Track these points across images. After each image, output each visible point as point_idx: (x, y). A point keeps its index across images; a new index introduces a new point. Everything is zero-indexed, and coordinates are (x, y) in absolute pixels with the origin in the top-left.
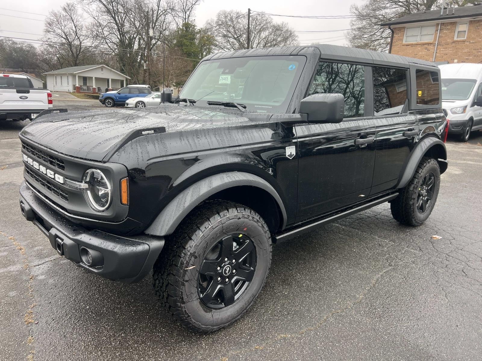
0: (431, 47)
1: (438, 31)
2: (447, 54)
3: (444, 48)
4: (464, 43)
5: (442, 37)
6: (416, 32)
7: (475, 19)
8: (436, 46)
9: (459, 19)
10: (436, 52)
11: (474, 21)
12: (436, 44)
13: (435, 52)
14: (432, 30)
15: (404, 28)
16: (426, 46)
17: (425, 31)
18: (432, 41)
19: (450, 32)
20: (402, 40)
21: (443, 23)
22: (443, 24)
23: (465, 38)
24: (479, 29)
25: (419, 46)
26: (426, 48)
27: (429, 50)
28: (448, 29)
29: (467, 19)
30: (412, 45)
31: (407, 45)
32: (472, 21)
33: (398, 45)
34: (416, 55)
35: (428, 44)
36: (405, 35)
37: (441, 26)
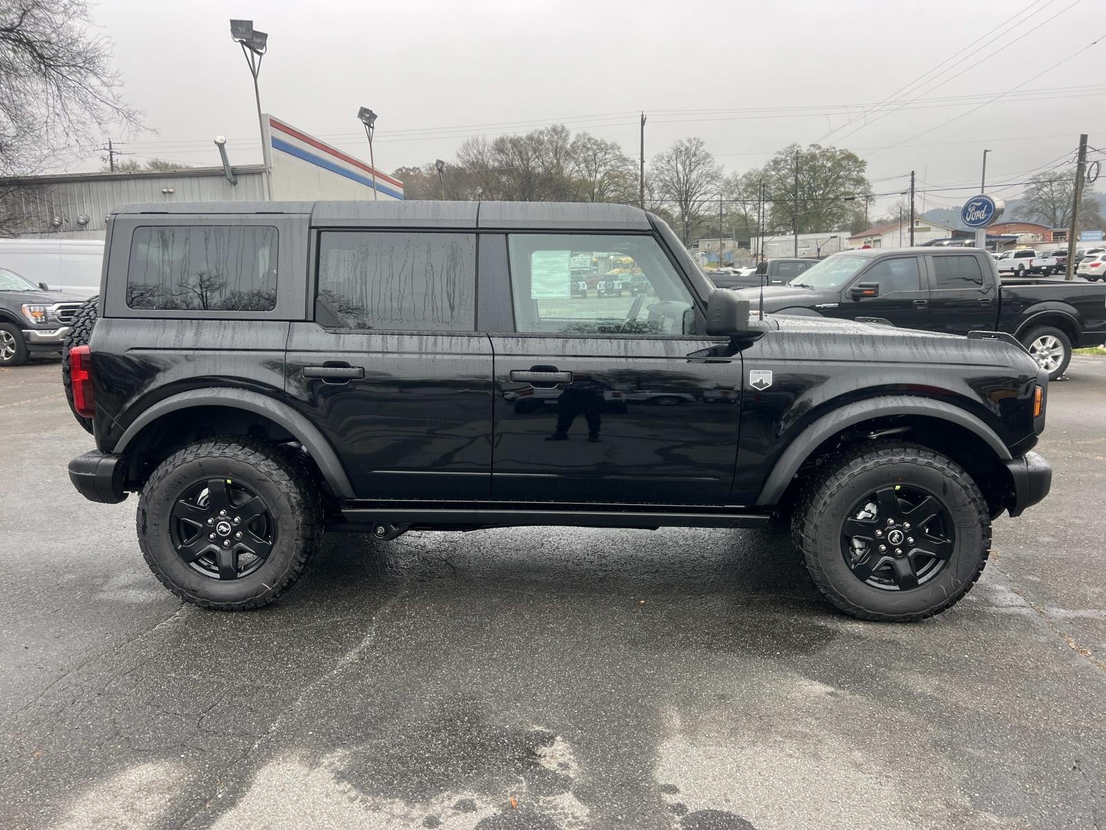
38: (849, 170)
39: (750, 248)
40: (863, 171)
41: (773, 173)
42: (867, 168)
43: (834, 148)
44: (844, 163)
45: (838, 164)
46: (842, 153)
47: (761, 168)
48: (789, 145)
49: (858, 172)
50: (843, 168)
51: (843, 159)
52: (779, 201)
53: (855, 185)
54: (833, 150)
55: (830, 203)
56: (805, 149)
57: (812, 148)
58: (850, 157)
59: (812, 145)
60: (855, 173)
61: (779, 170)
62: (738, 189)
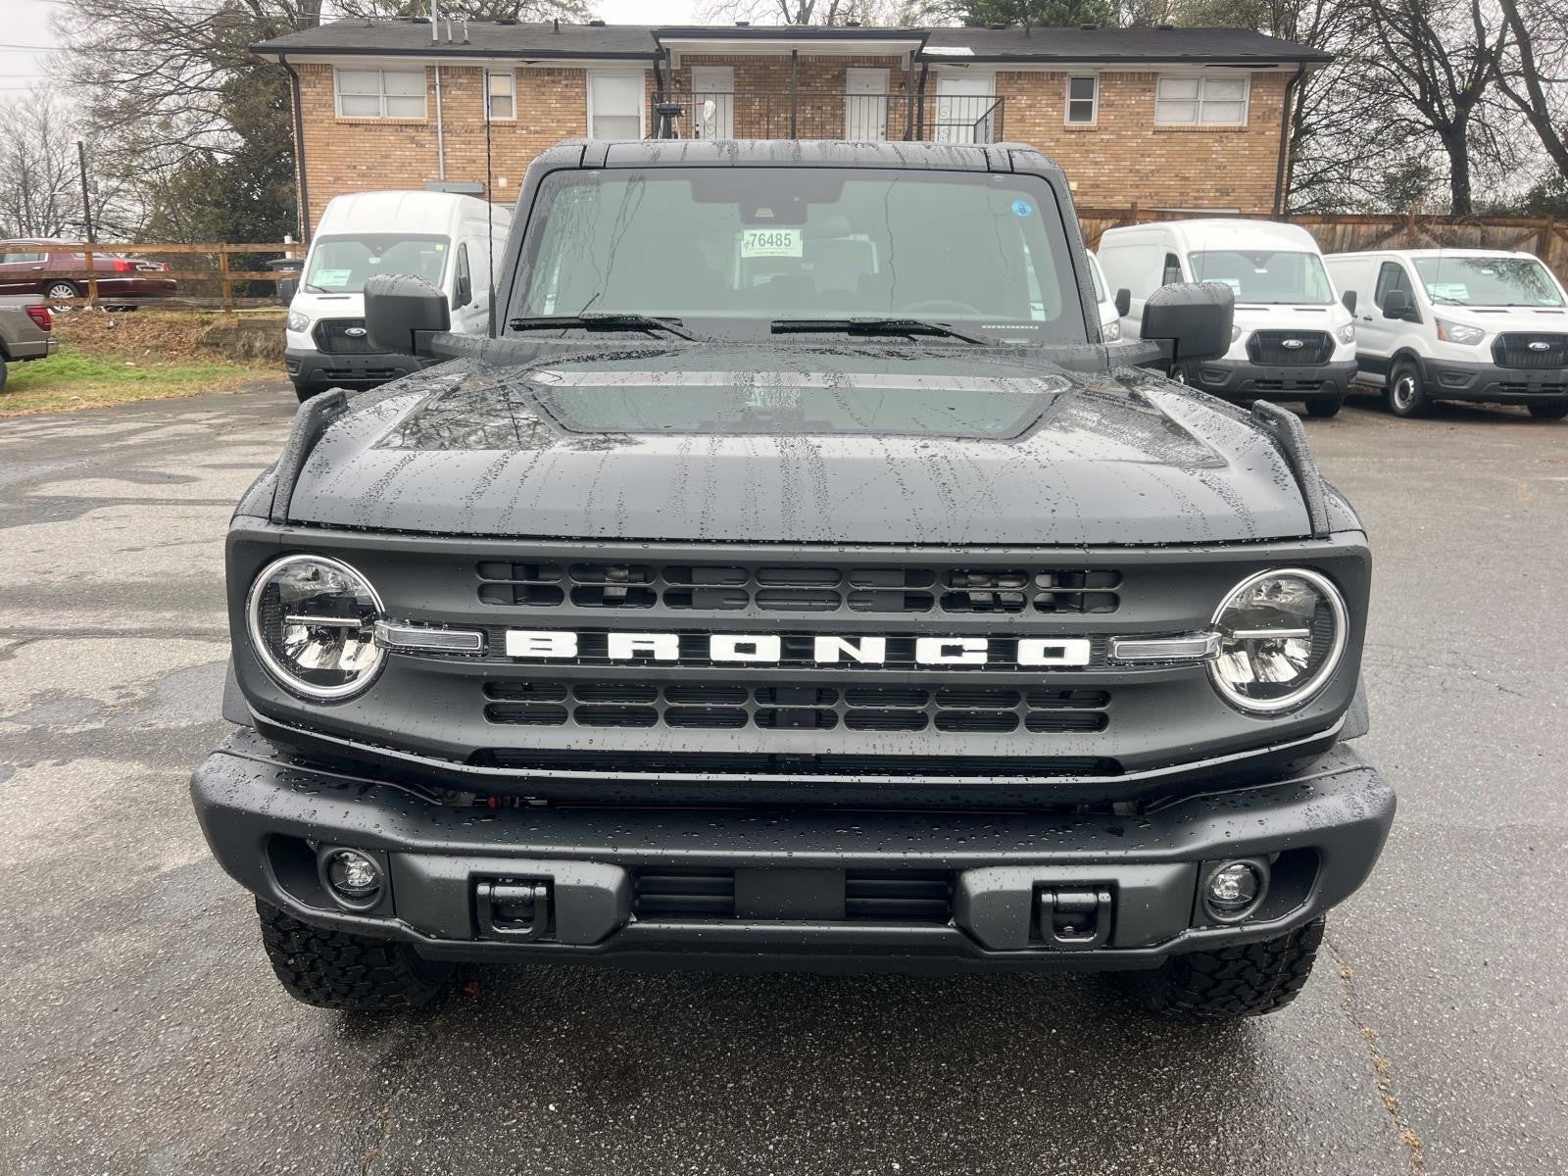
0: (424, 136)
1: (435, 89)
2: (474, 162)
3: (463, 143)
4: (514, 132)
5: (450, 108)
6: (368, 84)
7: (531, 66)
8: (440, 134)
9: (491, 59)
10: (444, 154)
11: (529, 70)
12: (440, 127)
13: (441, 154)
14: (417, 85)
15: (328, 67)
16: (411, 132)
17: (400, 85)
18: (424, 119)
19: (469, 97)
20: (331, 106)
21: (446, 68)
22: (444, 70)
23: (514, 118)
24: (543, 94)
25: (385, 129)
26: (412, 140)
27: (423, 146)
28: (460, 87)
29: (512, 63)
30: (367, 126)
31: (351, 125)
32: (522, 68)
33: (322, 121)
34: (386, 157)
35: (416, 126)
36: (336, 90)
37: (440, 74)
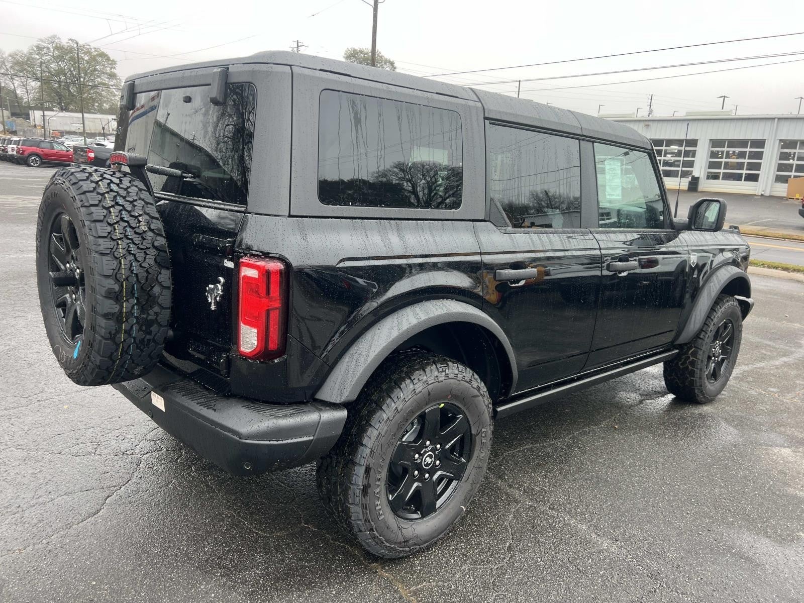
38: (103, 65)
39: (29, 119)
40: (115, 68)
41: (37, 57)
42: (118, 66)
43: (89, 46)
44: (100, 59)
45: (93, 59)
46: (96, 51)
47: (25, 50)
48: (49, 36)
49: (111, 68)
50: (99, 63)
51: (97, 55)
52: (45, 81)
53: (109, 79)
54: (88, 47)
55: (91, 89)
56: (64, 42)
57: (70, 42)
58: (103, 55)
59: (70, 40)
60: (108, 69)
61: (42, 55)
62: (5, 66)
